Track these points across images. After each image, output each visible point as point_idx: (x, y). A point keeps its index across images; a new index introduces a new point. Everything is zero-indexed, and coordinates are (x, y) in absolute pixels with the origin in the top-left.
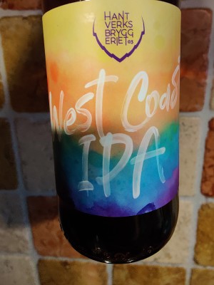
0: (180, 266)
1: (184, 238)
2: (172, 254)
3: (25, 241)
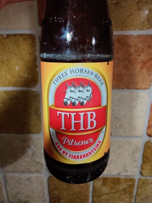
0: (132, 177)
1: (136, 161)
2: (128, 170)
3: (42, 165)
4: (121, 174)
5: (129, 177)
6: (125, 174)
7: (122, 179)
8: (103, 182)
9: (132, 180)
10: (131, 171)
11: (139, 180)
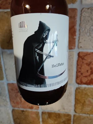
4: (61, 111)
5: (67, 113)
6: (63, 111)
7: (62, 114)
8: (49, 115)
9: (69, 115)
10: (67, 109)
11: (74, 116)
